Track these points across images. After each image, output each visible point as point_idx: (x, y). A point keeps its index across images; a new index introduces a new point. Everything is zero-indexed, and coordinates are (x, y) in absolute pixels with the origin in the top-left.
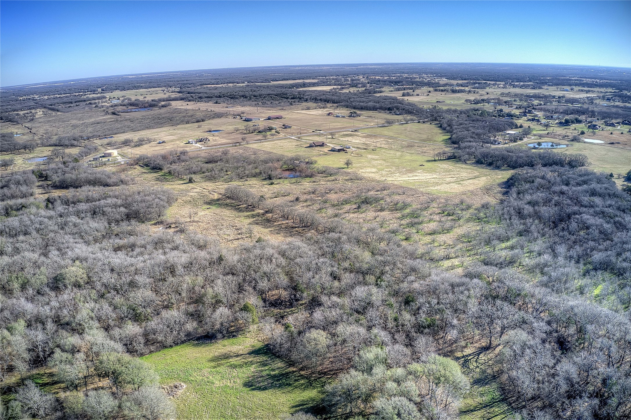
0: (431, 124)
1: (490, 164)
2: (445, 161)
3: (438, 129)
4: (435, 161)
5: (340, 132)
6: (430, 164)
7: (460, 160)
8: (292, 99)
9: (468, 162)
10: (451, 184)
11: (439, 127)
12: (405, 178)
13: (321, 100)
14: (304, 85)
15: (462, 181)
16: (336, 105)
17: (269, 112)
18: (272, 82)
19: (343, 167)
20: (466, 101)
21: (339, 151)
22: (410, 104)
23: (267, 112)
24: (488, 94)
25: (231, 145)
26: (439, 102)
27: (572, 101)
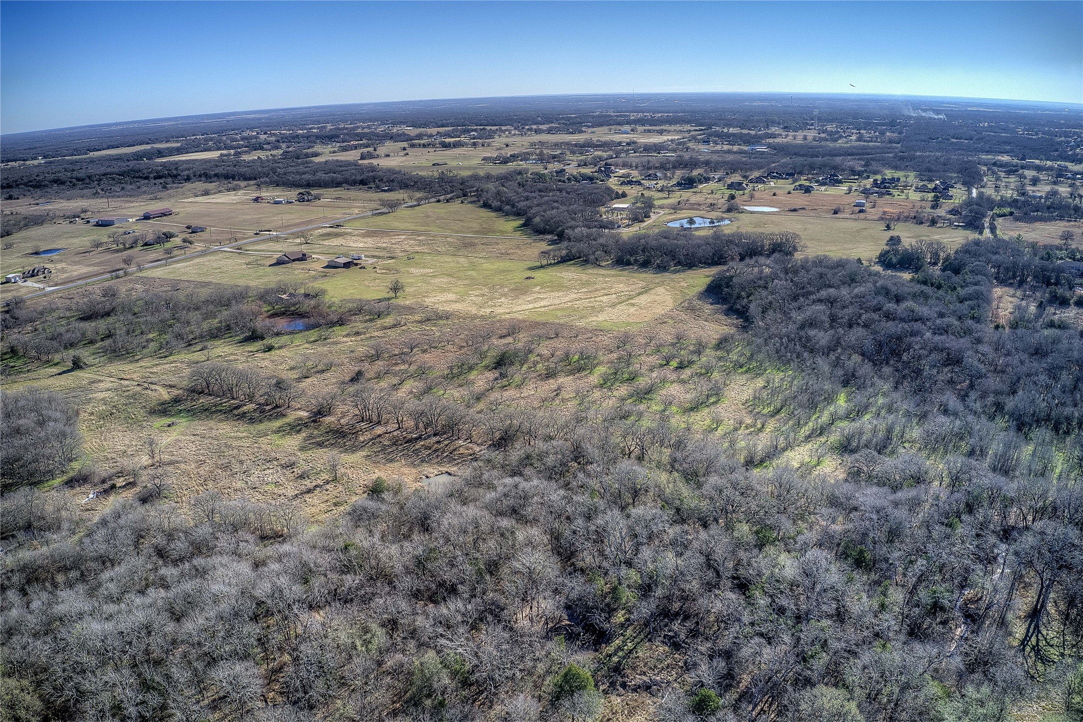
0: (460, 203)
8: (155, 178)
13: (216, 175)
14: (160, 153)
18: (92, 153)
20: (484, 159)
23: (130, 205)
24: (507, 146)
25: (108, 276)
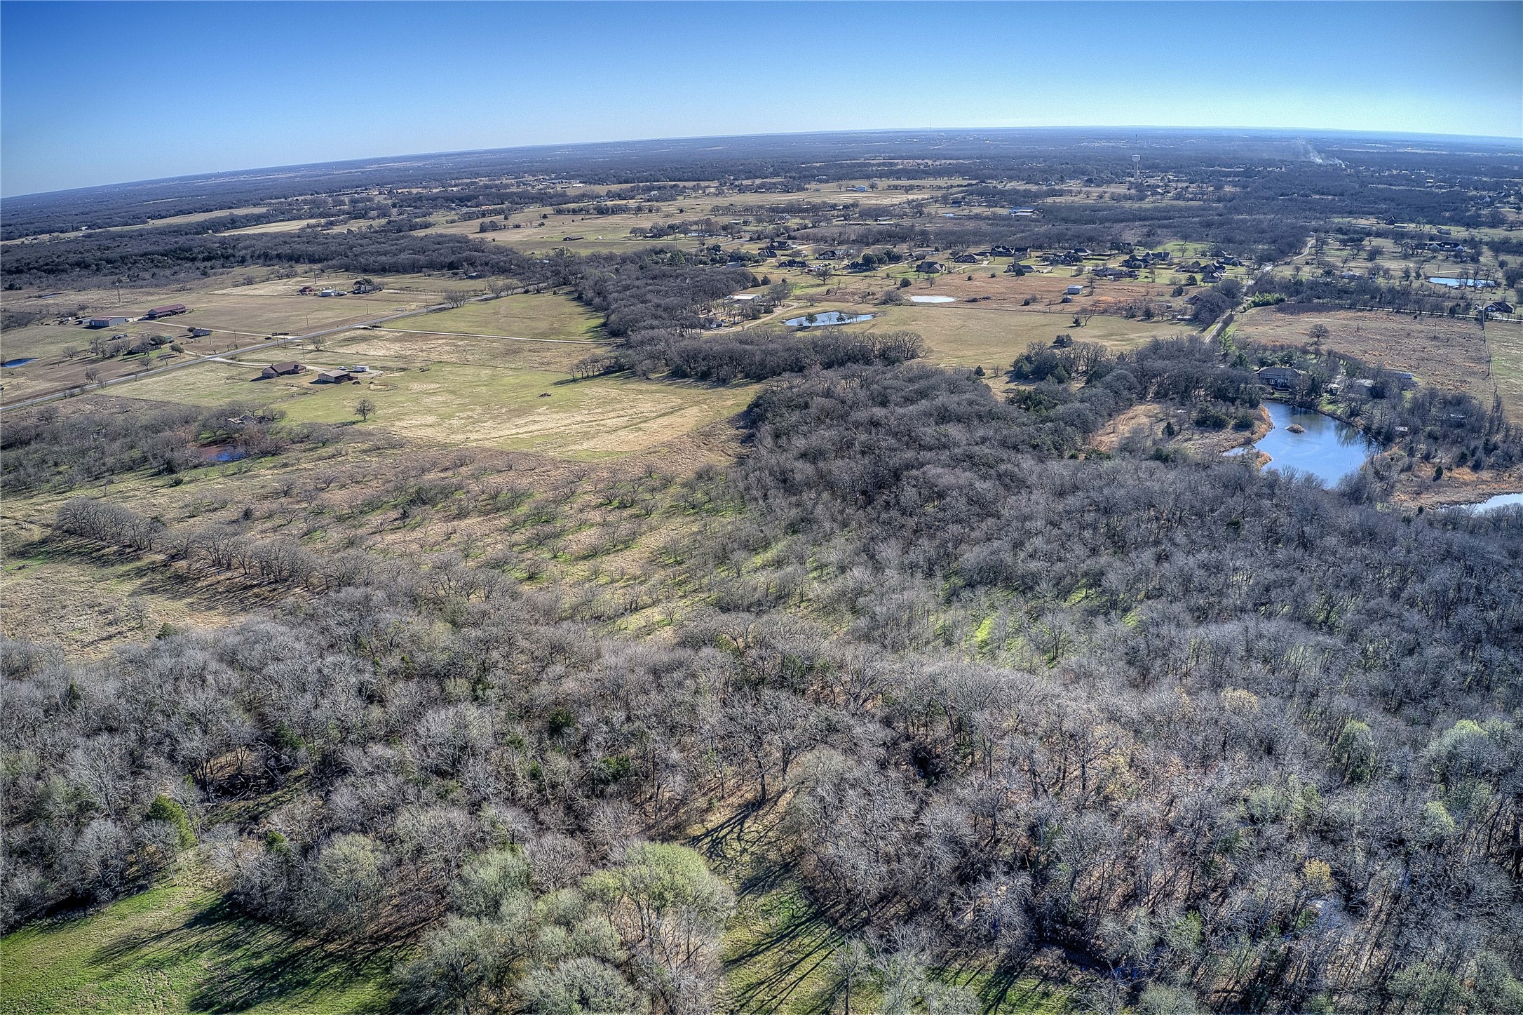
0: (555, 293)
1: (704, 376)
2: (599, 380)
3: (575, 303)
4: (575, 381)
5: (335, 333)
6: (564, 391)
7: (634, 374)
8: (204, 259)
9: (652, 376)
10: (620, 433)
11: (575, 299)
12: (508, 430)
13: (279, 256)
14: (233, 223)
15: (645, 422)
16: (319, 266)
17: (150, 298)
18: (151, 222)
19: (353, 419)
20: (634, 231)
21: (338, 380)
22: (500, 250)
23: (144, 299)
24: (681, 211)
25: (61, 394)
26: (570, 239)
27: (876, 213)
